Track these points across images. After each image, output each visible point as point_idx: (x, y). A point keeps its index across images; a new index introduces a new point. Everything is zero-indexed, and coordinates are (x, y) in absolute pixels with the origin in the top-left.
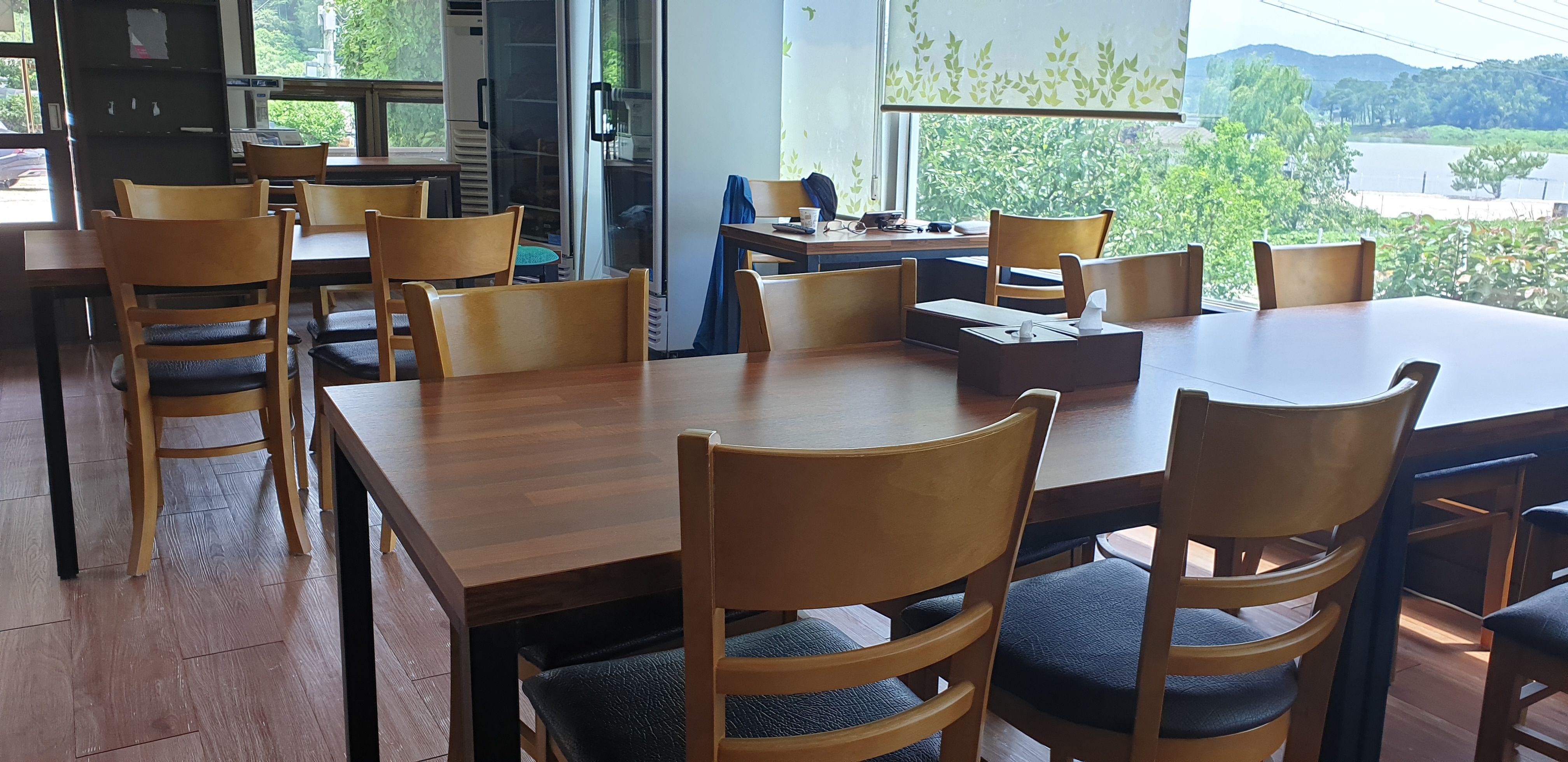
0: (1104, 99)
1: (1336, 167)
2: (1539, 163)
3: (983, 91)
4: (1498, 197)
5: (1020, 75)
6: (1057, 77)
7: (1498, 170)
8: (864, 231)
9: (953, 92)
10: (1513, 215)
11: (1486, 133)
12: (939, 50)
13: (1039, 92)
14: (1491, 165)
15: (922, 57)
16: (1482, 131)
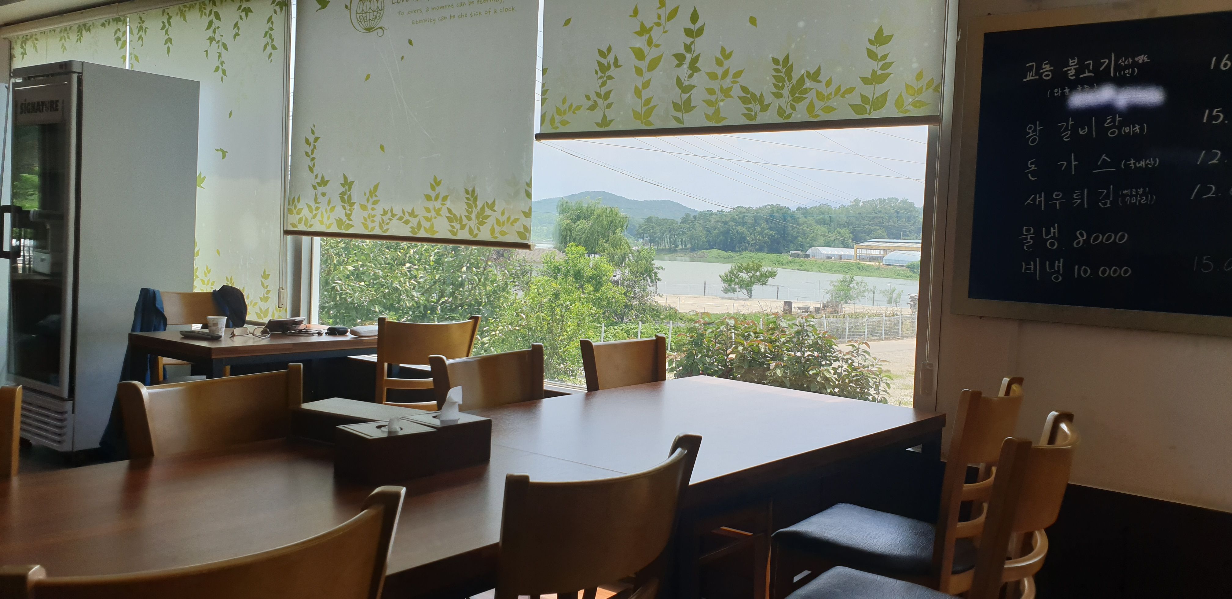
0: (471, 231)
1: (648, 278)
2: (773, 275)
3: (373, 221)
4: (750, 298)
5: (403, 210)
6: (433, 214)
7: (749, 279)
8: (269, 336)
9: (348, 222)
10: (760, 310)
11: (741, 255)
12: (334, 188)
13: (419, 225)
14: (744, 276)
15: (320, 193)
16: (738, 254)
